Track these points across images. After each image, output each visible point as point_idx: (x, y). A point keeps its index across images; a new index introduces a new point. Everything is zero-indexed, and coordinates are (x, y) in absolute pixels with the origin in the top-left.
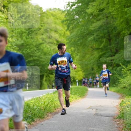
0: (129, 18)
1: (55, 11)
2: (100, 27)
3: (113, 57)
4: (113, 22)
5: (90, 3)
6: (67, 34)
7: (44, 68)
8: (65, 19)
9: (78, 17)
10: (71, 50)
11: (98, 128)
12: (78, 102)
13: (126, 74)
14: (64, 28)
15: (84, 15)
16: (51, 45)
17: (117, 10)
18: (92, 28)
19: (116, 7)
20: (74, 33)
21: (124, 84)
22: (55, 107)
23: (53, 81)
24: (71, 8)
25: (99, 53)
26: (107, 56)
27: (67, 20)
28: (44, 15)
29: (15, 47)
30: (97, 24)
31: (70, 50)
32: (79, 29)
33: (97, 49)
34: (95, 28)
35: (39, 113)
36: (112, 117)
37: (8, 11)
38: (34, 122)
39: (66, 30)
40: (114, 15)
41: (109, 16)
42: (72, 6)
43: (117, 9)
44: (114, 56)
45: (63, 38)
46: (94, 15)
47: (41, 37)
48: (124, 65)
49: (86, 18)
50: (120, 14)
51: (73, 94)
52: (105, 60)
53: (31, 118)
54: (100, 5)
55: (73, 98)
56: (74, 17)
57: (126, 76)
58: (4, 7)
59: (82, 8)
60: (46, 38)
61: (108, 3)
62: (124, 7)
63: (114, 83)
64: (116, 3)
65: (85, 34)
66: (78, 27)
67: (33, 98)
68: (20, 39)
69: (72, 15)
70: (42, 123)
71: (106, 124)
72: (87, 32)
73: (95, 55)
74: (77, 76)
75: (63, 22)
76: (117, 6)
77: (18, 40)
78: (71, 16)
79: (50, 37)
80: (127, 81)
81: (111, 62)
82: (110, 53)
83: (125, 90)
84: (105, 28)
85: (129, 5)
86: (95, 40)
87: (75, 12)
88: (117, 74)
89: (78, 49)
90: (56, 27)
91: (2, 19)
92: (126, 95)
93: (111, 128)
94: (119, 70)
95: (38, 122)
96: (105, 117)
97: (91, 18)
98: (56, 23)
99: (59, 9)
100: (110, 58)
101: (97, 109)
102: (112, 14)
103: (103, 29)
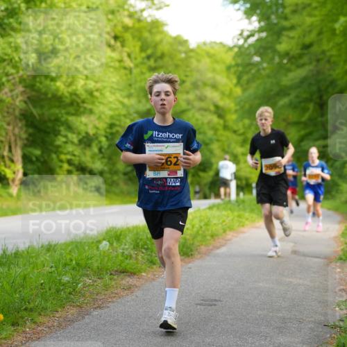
2: (303, 80)
4: (329, 70)
5: (284, 33)
8: (233, 63)
9: (257, 59)
10: (244, 125)
11: (300, 279)
12: (257, 227)
14: (231, 80)
15: (271, 55)
16: (203, 112)
17: (338, 47)
18: (288, 80)
19: (336, 41)
20: (251, 91)
22: (212, 236)
23: (205, 185)
24: (245, 41)
25: (300, 131)
27: (237, 65)
28: (192, 54)
30: (297, 74)
31: (241, 124)
32: (261, 83)
33: (297, 123)
34: (293, 82)
36: (325, 258)
37: (123, 46)
39: (236, 85)
40: (331, 56)
41: (322, 59)
42: (249, 37)
43: (338, 45)
45: (228, 101)
46: (293, 56)
47: (184, 97)
49: (276, 62)
50: (343, 55)
51: (248, 211)
54: (304, 36)
55: (247, 219)
56: (251, 59)
58: (116, 38)
59: (269, 42)
60: (194, 101)
61: (320, 33)
64: (338, 32)
65: (272, 93)
66: (258, 78)
68: (144, 101)
69: (248, 55)
70: (190, 265)
71: (314, 273)
72: (278, 89)
74: (253, 176)
75: (229, 68)
76: (339, 39)
77: (140, 102)
78: (247, 58)
79: (201, 99)
84: (313, 82)
86: (293, 106)
87: (252, 50)
90: (214, 78)
91: (112, 61)
94: (339, 167)
96: (312, 259)
97: (285, 61)
98: (214, 70)
99: (221, 43)
101: (295, 243)
102: (328, 54)
103: (310, 84)
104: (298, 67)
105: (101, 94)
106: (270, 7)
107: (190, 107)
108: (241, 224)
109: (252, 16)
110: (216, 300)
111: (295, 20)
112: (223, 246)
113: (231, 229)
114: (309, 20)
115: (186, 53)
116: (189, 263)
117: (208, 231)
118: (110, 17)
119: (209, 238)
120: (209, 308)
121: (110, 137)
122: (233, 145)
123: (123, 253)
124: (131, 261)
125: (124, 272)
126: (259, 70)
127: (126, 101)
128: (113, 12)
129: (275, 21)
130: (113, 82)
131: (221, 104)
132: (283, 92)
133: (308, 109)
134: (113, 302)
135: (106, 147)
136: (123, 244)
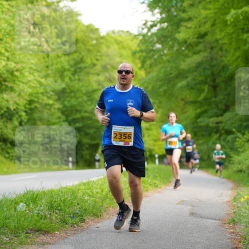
2: (199, 65)
3: (221, 117)
4: (221, 57)
5: (182, 23)
8: (138, 49)
12: (159, 192)
13: (243, 148)
14: (136, 65)
15: (171, 43)
17: (229, 37)
18: (185, 65)
19: (227, 31)
20: (154, 74)
21: (240, 164)
24: (149, 30)
25: (196, 110)
26: (211, 115)
27: (142, 51)
28: (102, 41)
29: (52, 93)
30: (195, 59)
32: (162, 67)
33: (193, 103)
34: (190, 66)
35: (94, 207)
36: (220, 220)
38: (84, 222)
39: (140, 69)
40: (224, 44)
41: (215, 47)
42: (152, 26)
44: (222, 115)
46: (190, 44)
47: (96, 78)
48: (239, 131)
49: (175, 49)
50: (234, 44)
51: (151, 177)
52: (206, 121)
53: (79, 216)
54: (200, 26)
55: (151, 184)
56: (153, 46)
57: (243, 152)
60: (103, 82)
61: (213, 25)
62: (241, 31)
64: (229, 23)
65: (172, 76)
66: (160, 63)
67: (81, 181)
68: (59, 81)
69: (151, 42)
70: (99, 225)
72: (177, 72)
73: (188, 113)
74: (156, 148)
75: (134, 53)
76: (230, 30)
77: (56, 81)
78: (150, 45)
79: (110, 80)
80: (244, 161)
81: (217, 126)
82: (215, 110)
83: (241, 175)
86: (190, 87)
87: (155, 38)
88: (227, 147)
89: (160, 102)
92: (245, 184)
93: (220, 240)
94: (230, 141)
95: (90, 222)
97: (183, 48)
98: (121, 56)
99: (128, 32)
100: (215, 119)
101: (193, 206)
102: (220, 42)
103: (205, 69)
104: (195, 53)
105: (21, 74)
107: (100, 87)
108: (146, 189)
109: (155, 8)
111: (192, 12)
114: (204, 13)
115: (97, 39)
116: (99, 222)
121: (29, 112)
123: (39, 213)
124: (46, 221)
125: (39, 230)
126: (160, 56)
127: (43, 81)
129: (175, 14)
130: (32, 64)
132: (181, 75)
133: (204, 90)
135: (25, 120)
136: (39, 206)
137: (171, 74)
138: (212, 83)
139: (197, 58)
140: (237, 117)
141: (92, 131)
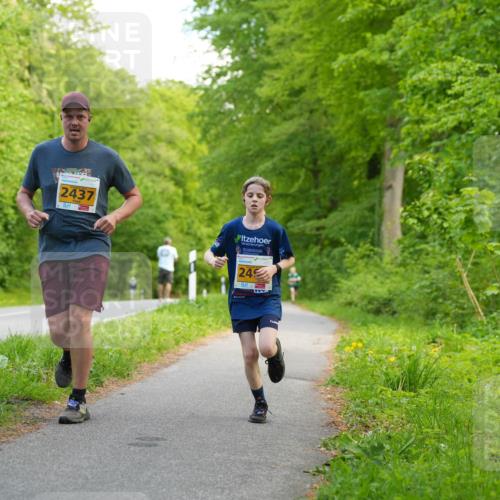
0: (368, 117)
1: (170, 88)
2: (291, 138)
3: (324, 220)
4: (326, 125)
5: (266, 72)
6: (202, 152)
7: (133, 242)
8: (197, 110)
9: (232, 106)
10: (211, 196)
12: (223, 337)
13: (355, 269)
14: (194, 135)
15: (248, 102)
16: (154, 177)
17: (338, 95)
18: (271, 137)
19: (335, 86)
20: (222, 149)
21: (349, 293)
22: (159, 349)
24: (214, 81)
25: (286, 207)
26: (308, 216)
27: (203, 114)
30: (283, 129)
31: (207, 195)
32: (235, 139)
33: (283, 196)
34: (277, 139)
35: (117, 362)
36: (313, 380)
37: (41, 81)
38: (102, 386)
39: (200, 141)
40: (330, 106)
41: (317, 110)
42: (219, 75)
43: (337, 91)
44: (325, 217)
45: (189, 163)
46: (277, 104)
47: (129, 155)
48: (349, 242)
49: (255, 111)
50: (345, 106)
51: (212, 314)
52: (302, 226)
53: (93, 376)
54: (293, 78)
55: (210, 326)
56: (221, 106)
57: (355, 274)
58: (30, 69)
59: (245, 84)
60: (142, 161)
61: (314, 76)
62: (355, 86)
63: (323, 291)
64: (336, 74)
65: (250, 153)
66: (231, 133)
69: (217, 100)
70: (124, 390)
71: (297, 400)
72: (257, 148)
75: (191, 117)
76: (338, 84)
78: (215, 104)
79: (153, 159)
80: (356, 288)
81: (317, 233)
82: (316, 209)
83: (351, 310)
84: (304, 140)
85: (369, 82)
86: (278, 172)
87: (224, 94)
88: (331, 266)
89: (231, 195)
90: (170, 131)
91: (24, 101)
92: (355, 325)
94: (337, 257)
95: (111, 386)
96: (295, 381)
97: (268, 111)
98: (171, 120)
99: (181, 82)
100: (314, 223)
102: (324, 102)
103: (301, 143)
104: (285, 119)
105: (8, 146)
106: (248, 36)
107: (136, 170)
108: (201, 333)
109: (224, 47)
110: (157, 439)
111: (280, 55)
112: (174, 362)
113: (186, 339)
114: (299, 57)
116: (125, 386)
117: (154, 341)
118: (22, 38)
119: (154, 351)
120: (147, 449)
122: (196, 224)
123: (29, 372)
124: (39, 384)
125: (28, 399)
126: (232, 121)
128: (27, 33)
129: (255, 56)
130: (27, 131)
131: (180, 166)
132: (264, 153)
133: (299, 177)
134: (8, 442)
135: (14, 222)
136: (30, 360)
137: (249, 150)
138: (311, 166)
139: (289, 127)
140: (348, 219)
141: (120, 240)
